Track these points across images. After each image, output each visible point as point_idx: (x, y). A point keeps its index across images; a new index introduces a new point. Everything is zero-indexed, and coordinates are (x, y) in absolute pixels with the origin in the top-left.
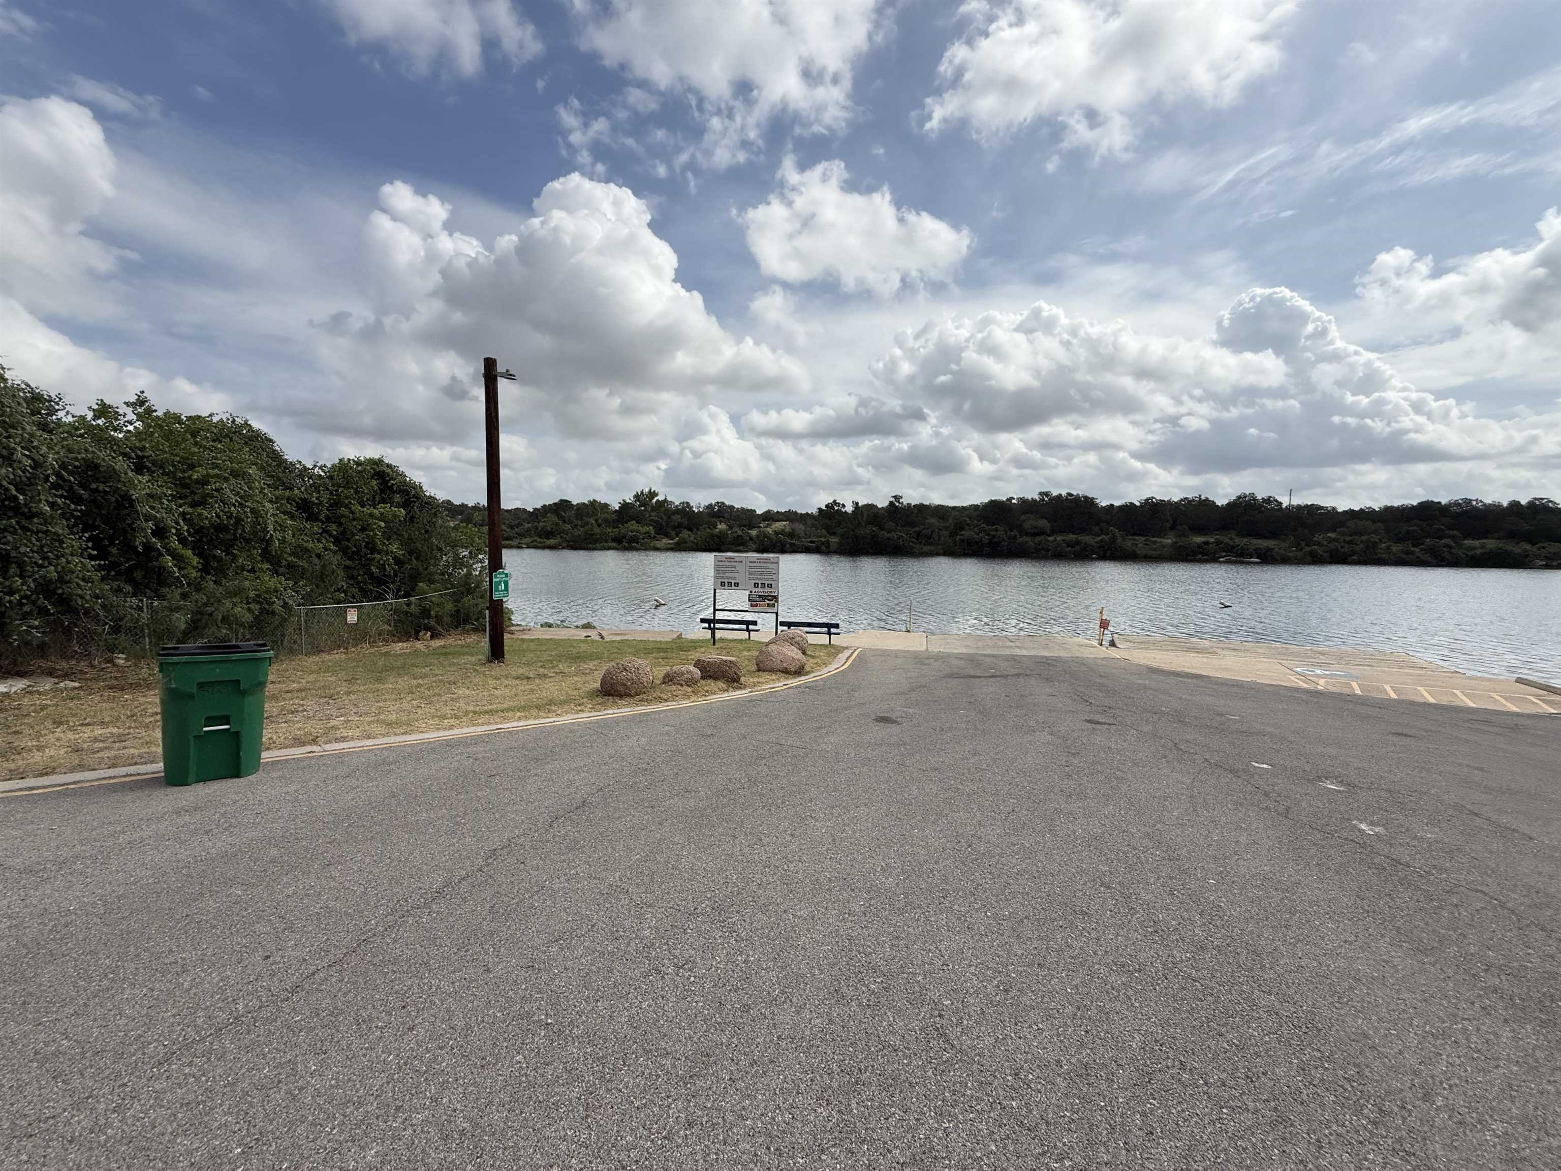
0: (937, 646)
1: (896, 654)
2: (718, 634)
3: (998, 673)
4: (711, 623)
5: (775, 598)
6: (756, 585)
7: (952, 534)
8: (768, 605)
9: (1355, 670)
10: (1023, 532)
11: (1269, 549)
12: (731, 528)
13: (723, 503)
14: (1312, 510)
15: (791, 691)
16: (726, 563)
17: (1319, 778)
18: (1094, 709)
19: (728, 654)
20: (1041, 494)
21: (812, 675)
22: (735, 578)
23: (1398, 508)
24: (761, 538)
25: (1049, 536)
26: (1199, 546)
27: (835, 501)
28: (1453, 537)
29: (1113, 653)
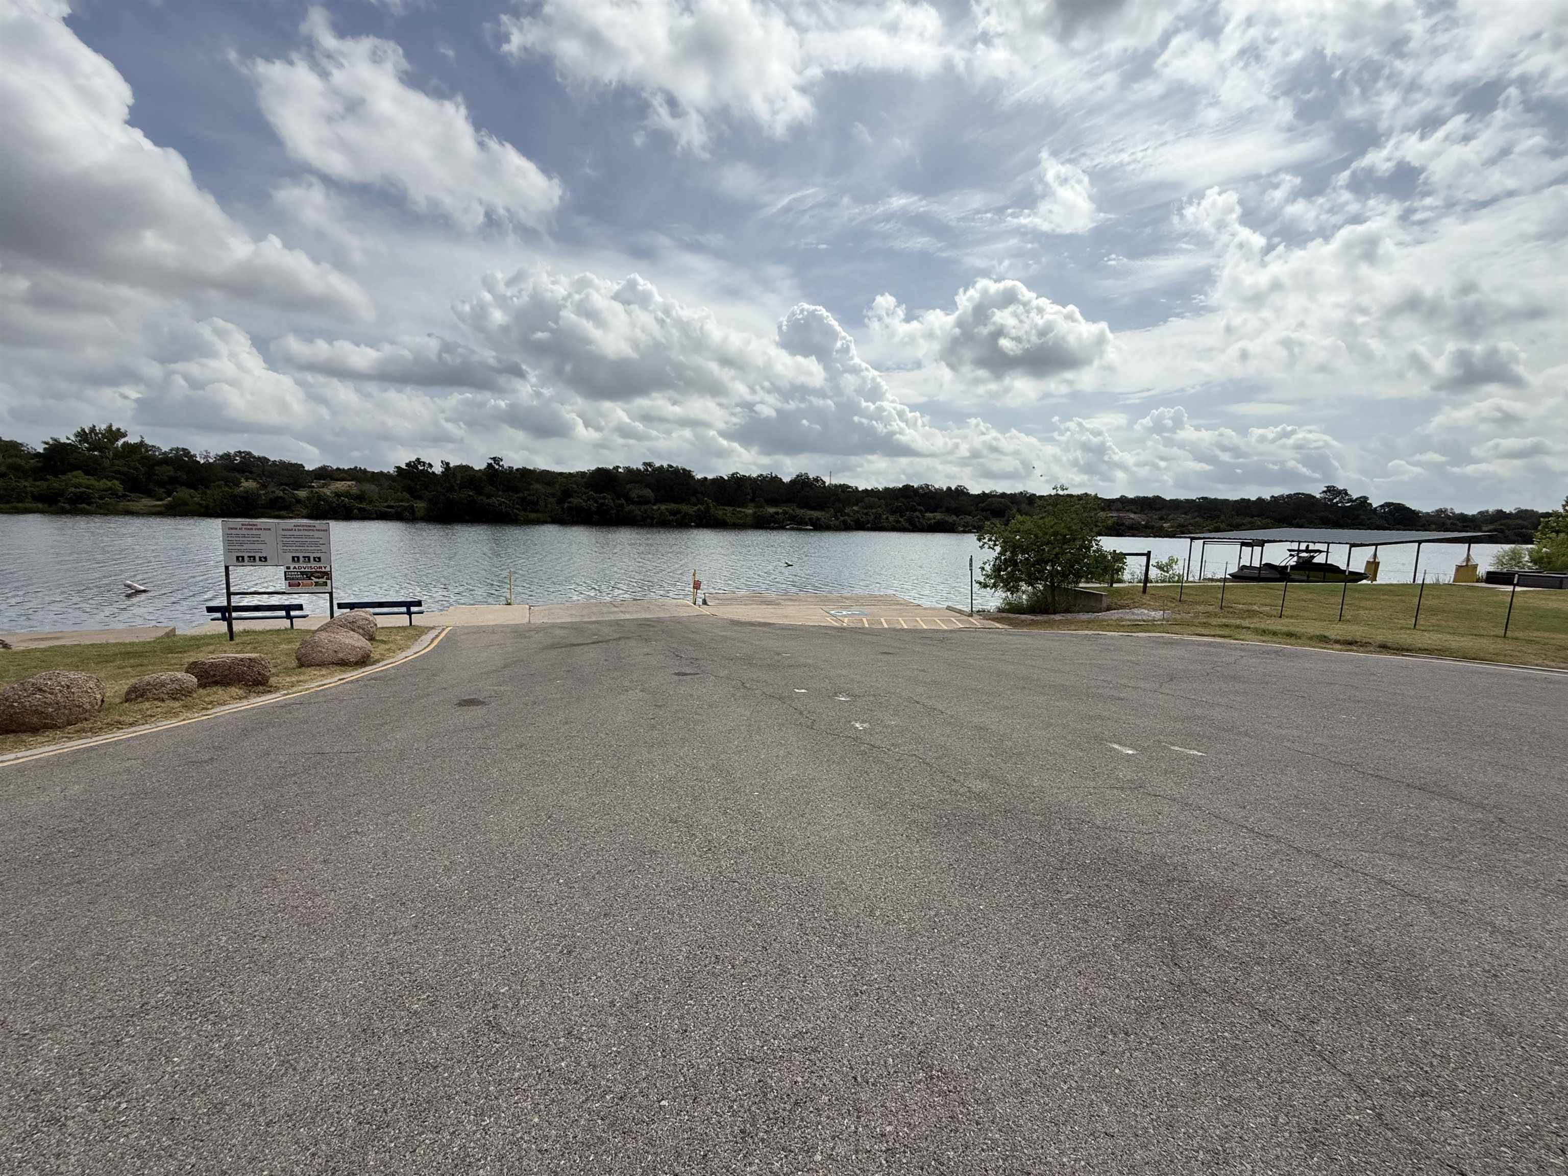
0: (540, 618)
1: (493, 630)
2: (238, 626)
3: (600, 639)
4: (226, 612)
5: (328, 575)
6: (295, 559)
7: (561, 501)
8: (317, 584)
9: (866, 609)
10: (629, 500)
11: (818, 519)
12: (264, 486)
13: (249, 453)
14: (844, 487)
15: (348, 687)
16: (244, 532)
17: (836, 694)
18: (684, 662)
19: (254, 650)
20: (645, 464)
21: (381, 664)
22: (260, 551)
23: (891, 489)
24: (315, 500)
25: (654, 505)
26: (772, 516)
27: (418, 459)
28: (921, 511)
29: (705, 610)
